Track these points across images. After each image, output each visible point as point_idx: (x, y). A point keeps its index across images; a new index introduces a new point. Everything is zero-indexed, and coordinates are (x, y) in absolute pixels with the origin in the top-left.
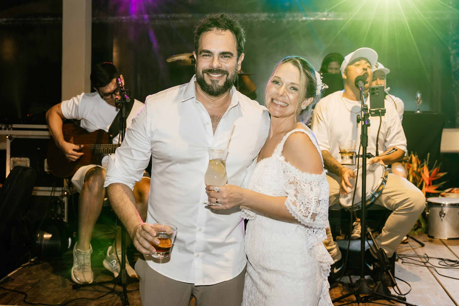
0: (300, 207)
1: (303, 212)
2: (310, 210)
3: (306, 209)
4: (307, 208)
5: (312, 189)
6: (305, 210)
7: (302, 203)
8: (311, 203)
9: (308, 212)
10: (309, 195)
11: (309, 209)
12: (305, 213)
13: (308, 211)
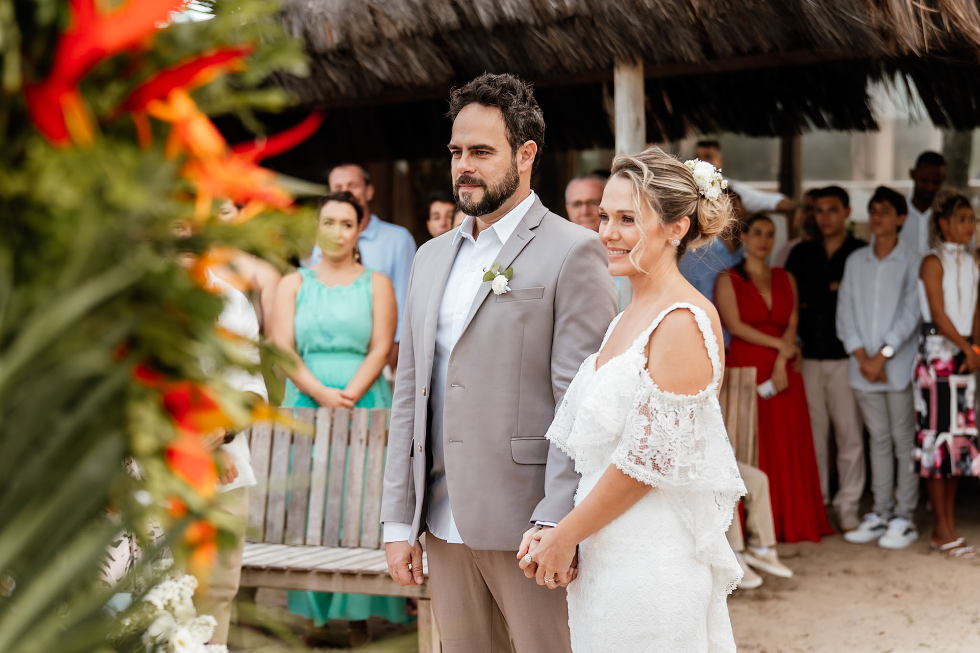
0: (655, 459)
1: (662, 469)
2: (674, 461)
3: (667, 461)
4: (669, 460)
5: (677, 423)
6: (665, 464)
7: (657, 452)
8: (675, 449)
9: (671, 466)
10: (672, 434)
11: (671, 461)
12: (666, 469)
13: (671, 464)
